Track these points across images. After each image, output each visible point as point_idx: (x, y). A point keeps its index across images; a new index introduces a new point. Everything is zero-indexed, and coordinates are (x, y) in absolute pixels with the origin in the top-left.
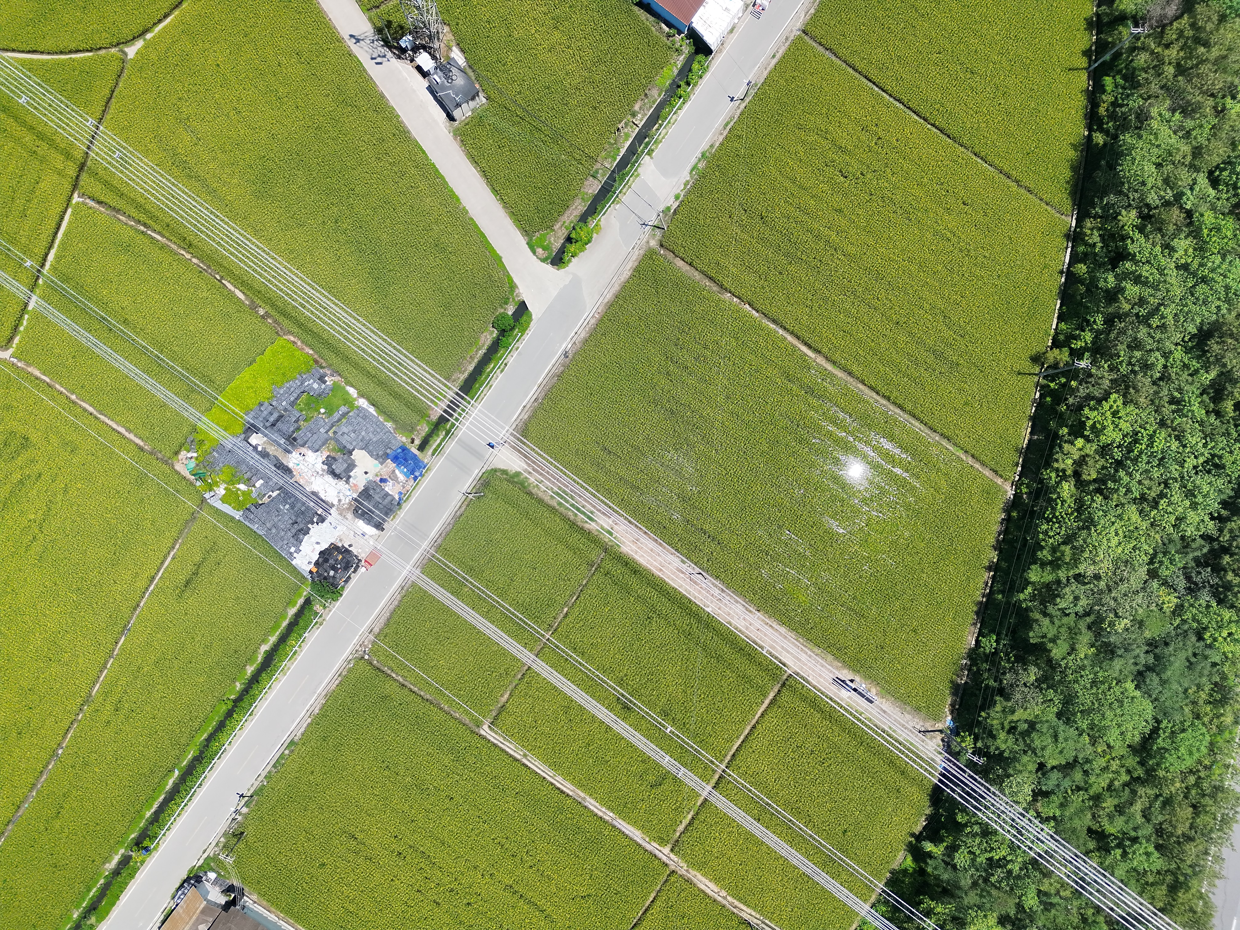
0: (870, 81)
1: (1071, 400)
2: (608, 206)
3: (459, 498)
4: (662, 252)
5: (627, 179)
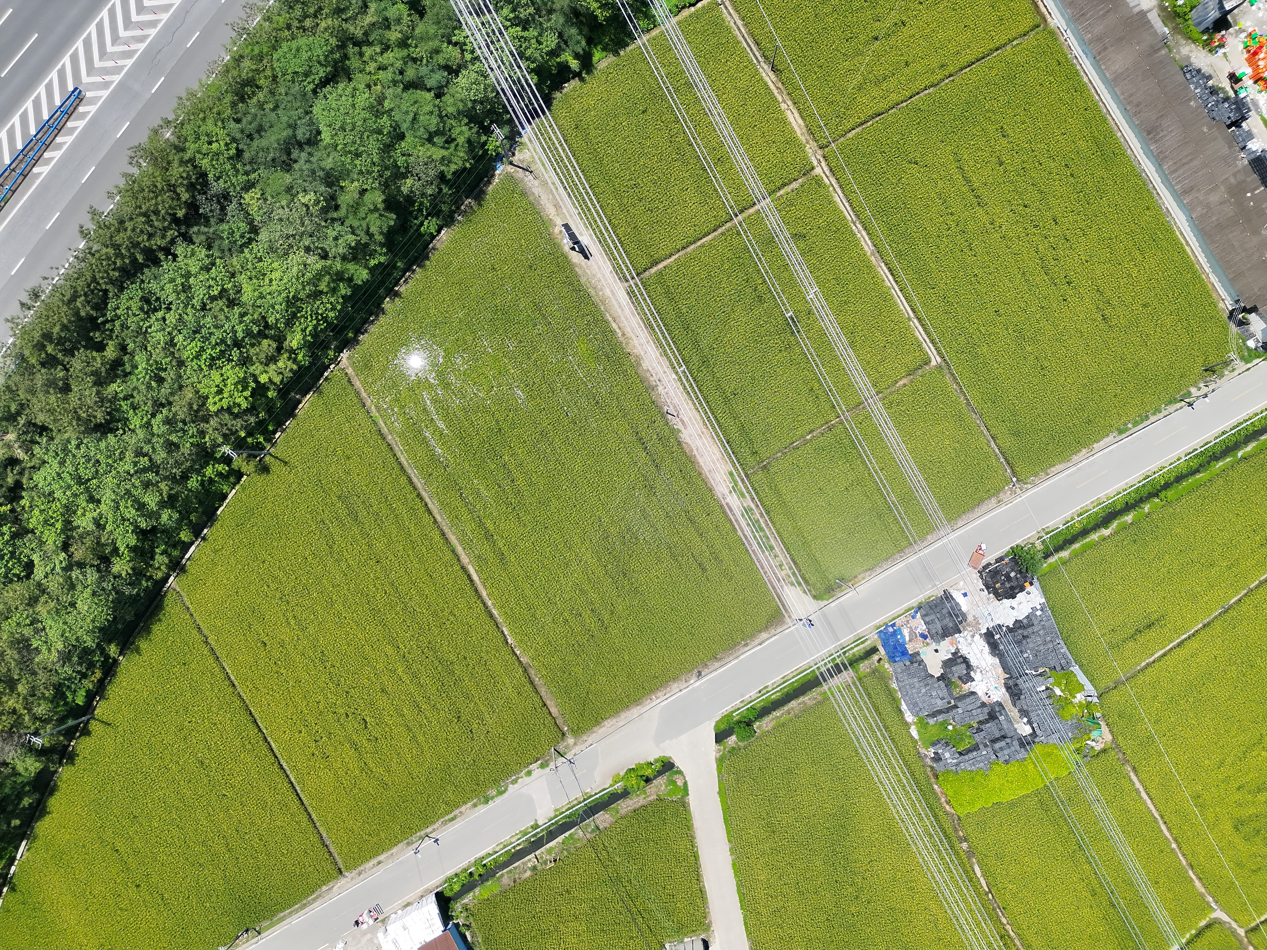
0: (300, 799)
1: (252, 420)
2: (597, 796)
3: (861, 588)
4: (566, 729)
5: (568, 813)
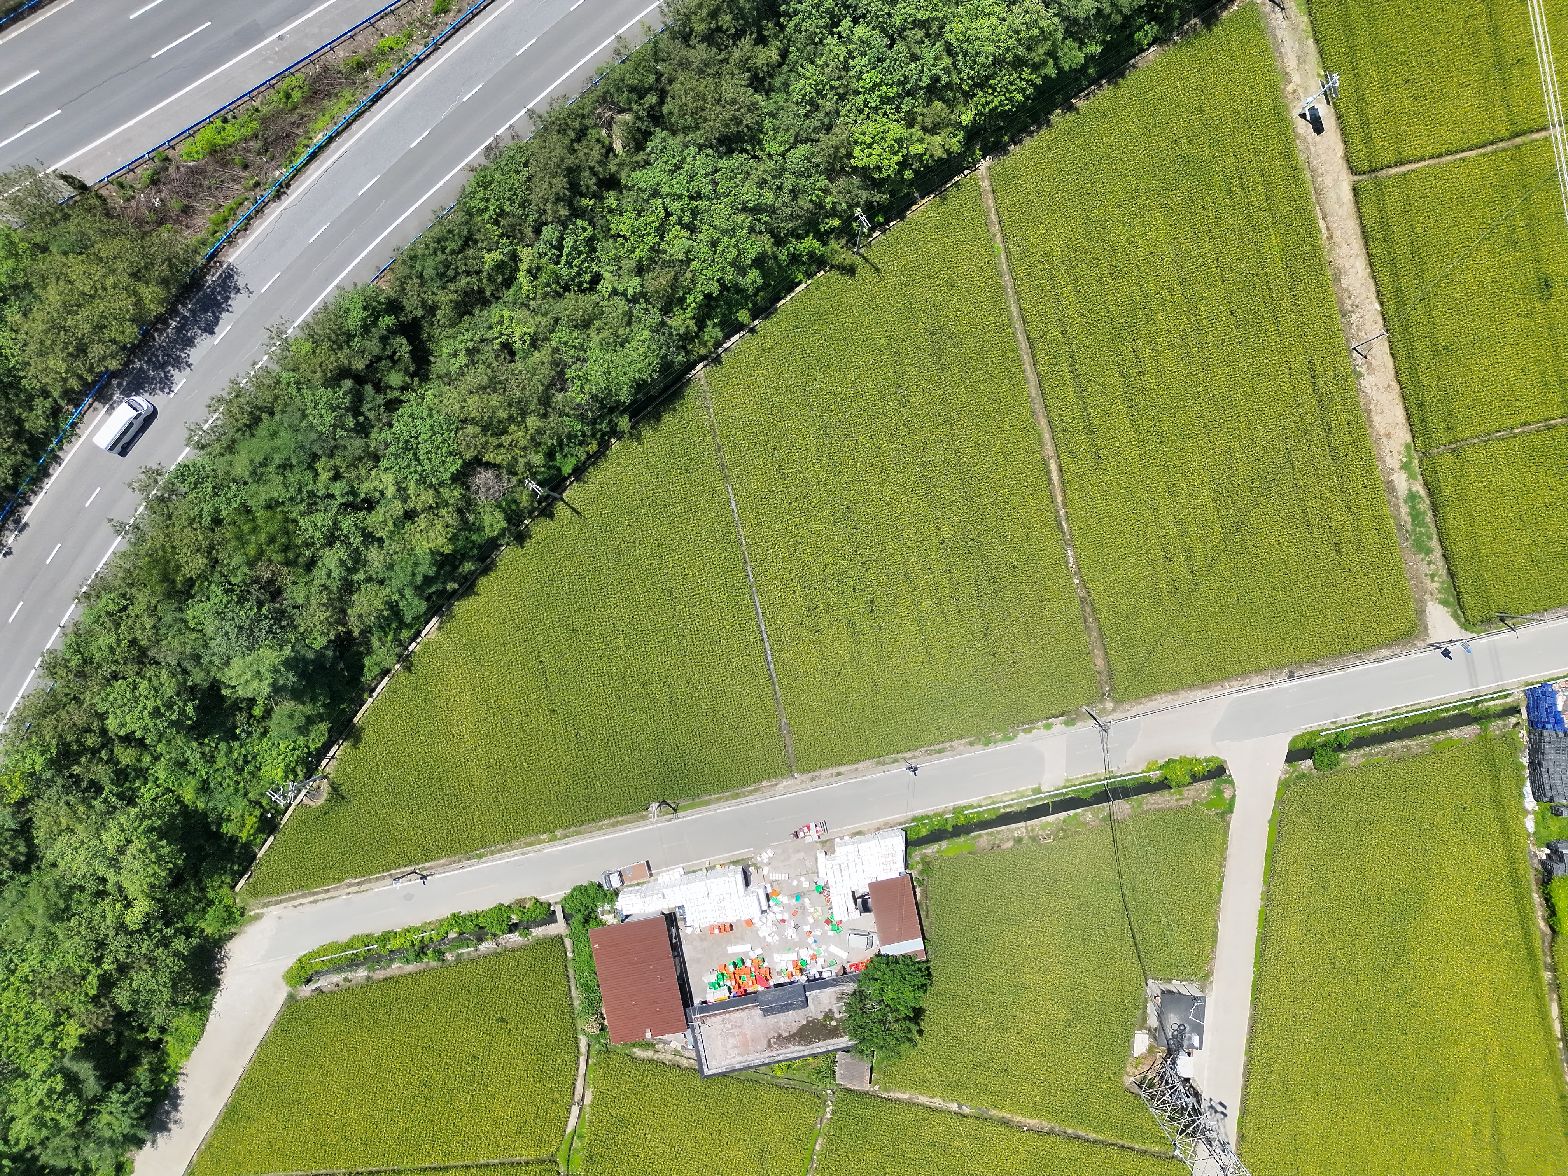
0: (770, 670)
2: (1124, 778)
3: (1523, 631)
4: (1107, 689)
5: (1080, 787)
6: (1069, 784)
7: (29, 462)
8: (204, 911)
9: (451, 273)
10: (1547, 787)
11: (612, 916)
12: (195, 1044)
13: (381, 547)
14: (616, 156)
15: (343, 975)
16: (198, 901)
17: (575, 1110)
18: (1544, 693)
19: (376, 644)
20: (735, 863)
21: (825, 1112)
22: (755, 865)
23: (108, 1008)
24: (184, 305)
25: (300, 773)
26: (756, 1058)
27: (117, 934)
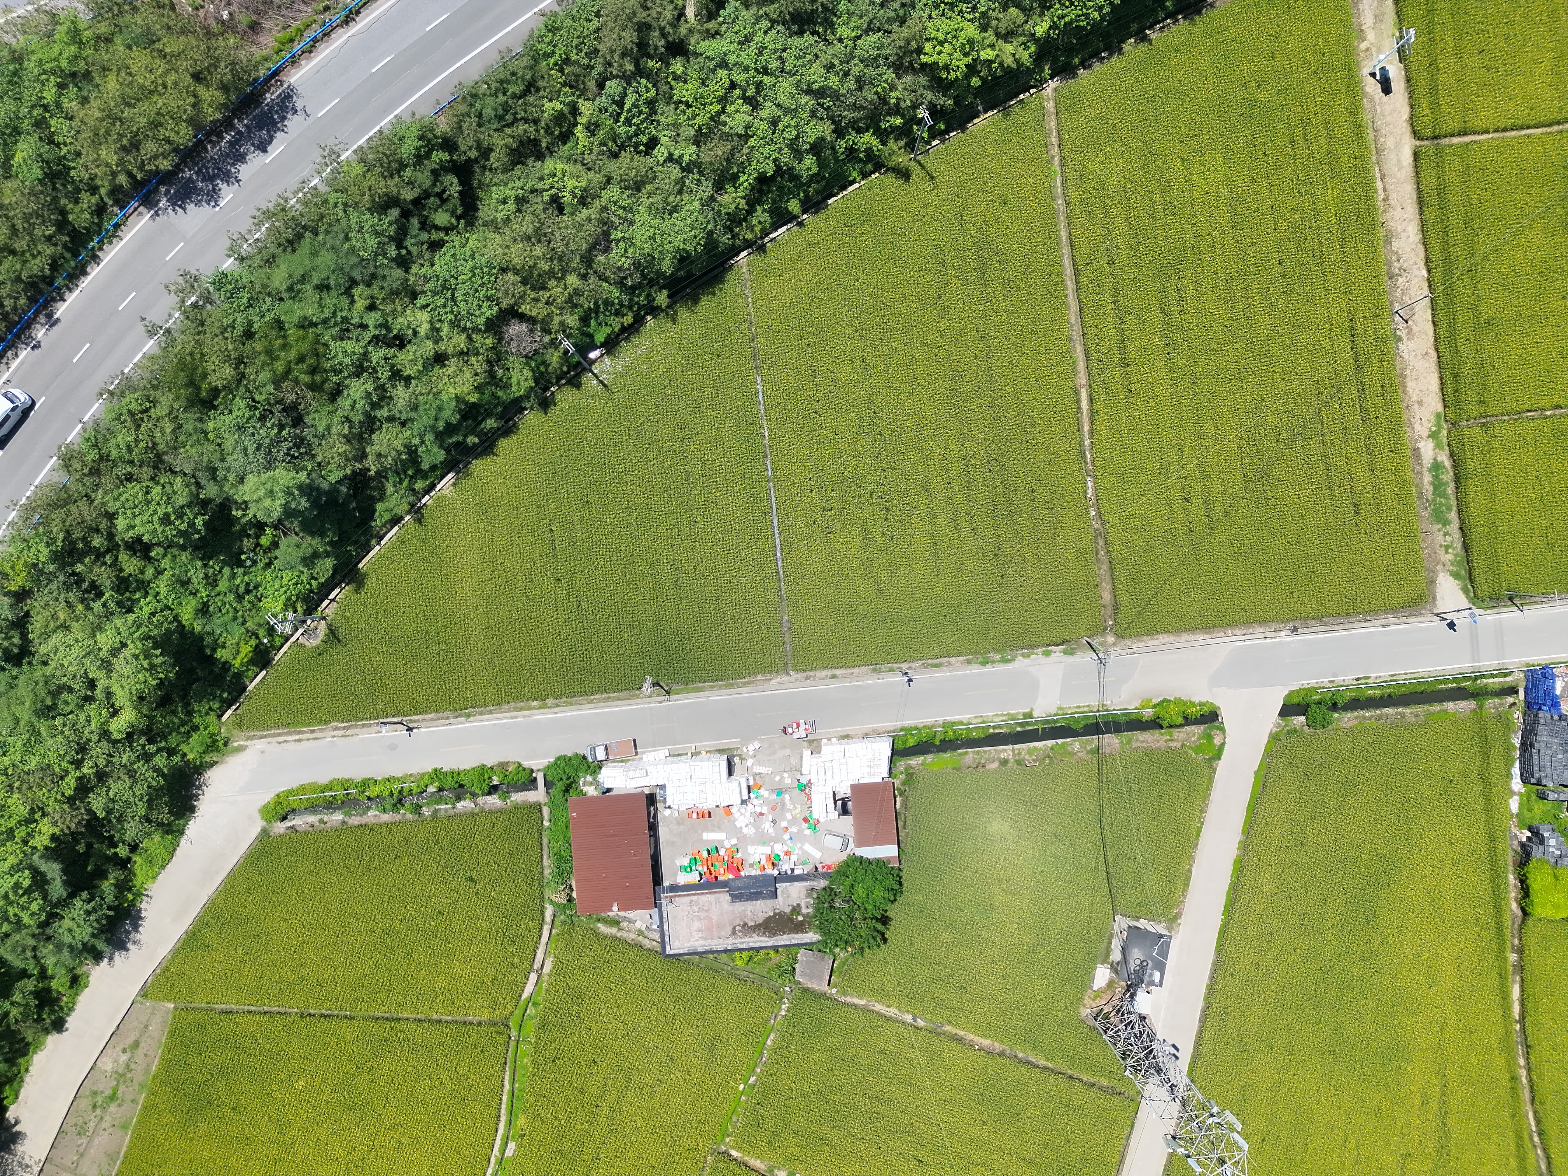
2: (1117, 713)
3: (1530, 612)
5: (1075, 716)
6: (1060, 712)
7: (68, 255)
8: (188, 734)
9: (509, 117)
10: (1536, 768)
11: (593, 788)
12: (163, 867)
13: (407, 386)
14: (686, 21)
15: (319, 817)
16: (183, 723)
17: (533, 977)
18: (1544, 676)
19: (390, 489)
20: (721, 751)
21: (780, 1009)
22: (740, 756)
23: (83, 811)
24: (241, 120)
25: (299, 609)
26: (718, 944)
27: (99, 741)
